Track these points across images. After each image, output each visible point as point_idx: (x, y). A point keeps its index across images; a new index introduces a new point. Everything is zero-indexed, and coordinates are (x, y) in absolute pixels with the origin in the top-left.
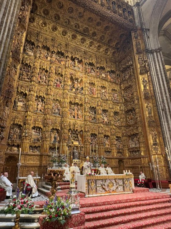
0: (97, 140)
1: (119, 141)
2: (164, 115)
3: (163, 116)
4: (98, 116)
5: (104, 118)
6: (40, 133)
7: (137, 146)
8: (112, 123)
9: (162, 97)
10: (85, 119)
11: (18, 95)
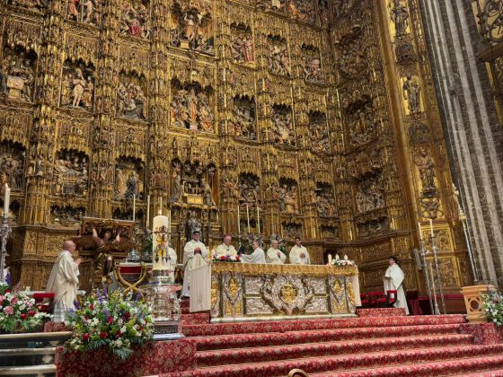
0: (259, 193)
1: (325, 197)
2: (457, 106)
3: (454, 110)
4: (262, 124)
5: (281, 128)
6: (82, 171)
7: (378, 207)
8: (304, 142)
9: (452, 55)
10: (220, 130)
11: (9, 58)
